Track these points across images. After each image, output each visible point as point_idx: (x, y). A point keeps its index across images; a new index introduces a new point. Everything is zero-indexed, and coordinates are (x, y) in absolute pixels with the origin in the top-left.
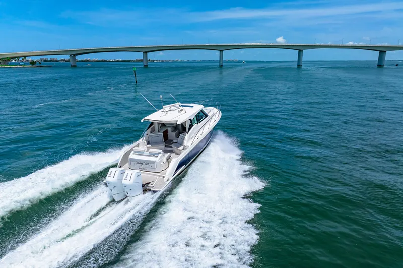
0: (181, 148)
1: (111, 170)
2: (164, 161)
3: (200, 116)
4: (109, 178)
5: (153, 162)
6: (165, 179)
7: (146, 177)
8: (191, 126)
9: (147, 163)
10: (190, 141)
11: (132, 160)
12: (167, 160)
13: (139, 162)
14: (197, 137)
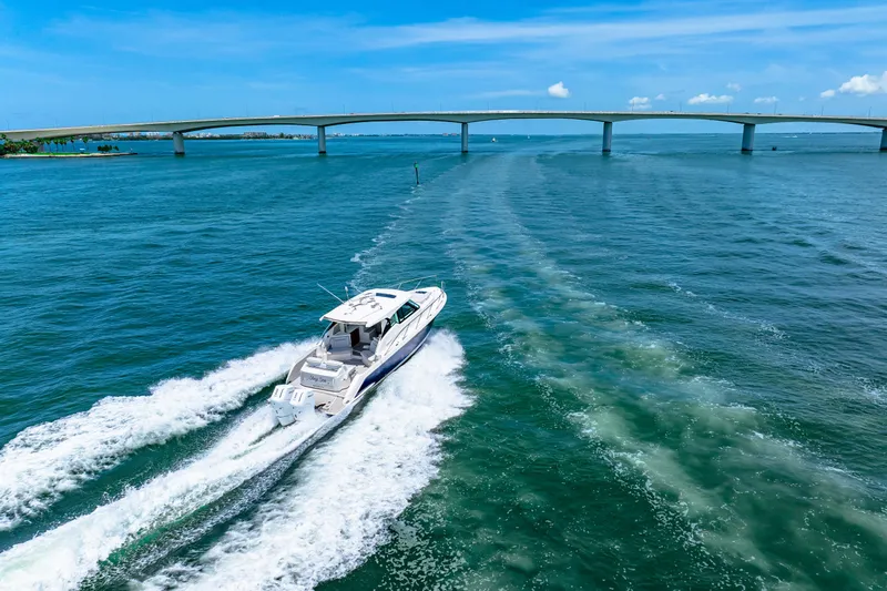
0: (371, 358)
1: (277, 387)
2: (346, 377)
3: (405, 311)
4: (275, 397)
5: (331, 379)
6: (345, 401)
7: (320, 397)
8: (388, 327)
9: (324, 379)
10: (385, 350)
11: (304, 375)
12: (350, 375)
13: (313, 377)
14: (396, 343)
